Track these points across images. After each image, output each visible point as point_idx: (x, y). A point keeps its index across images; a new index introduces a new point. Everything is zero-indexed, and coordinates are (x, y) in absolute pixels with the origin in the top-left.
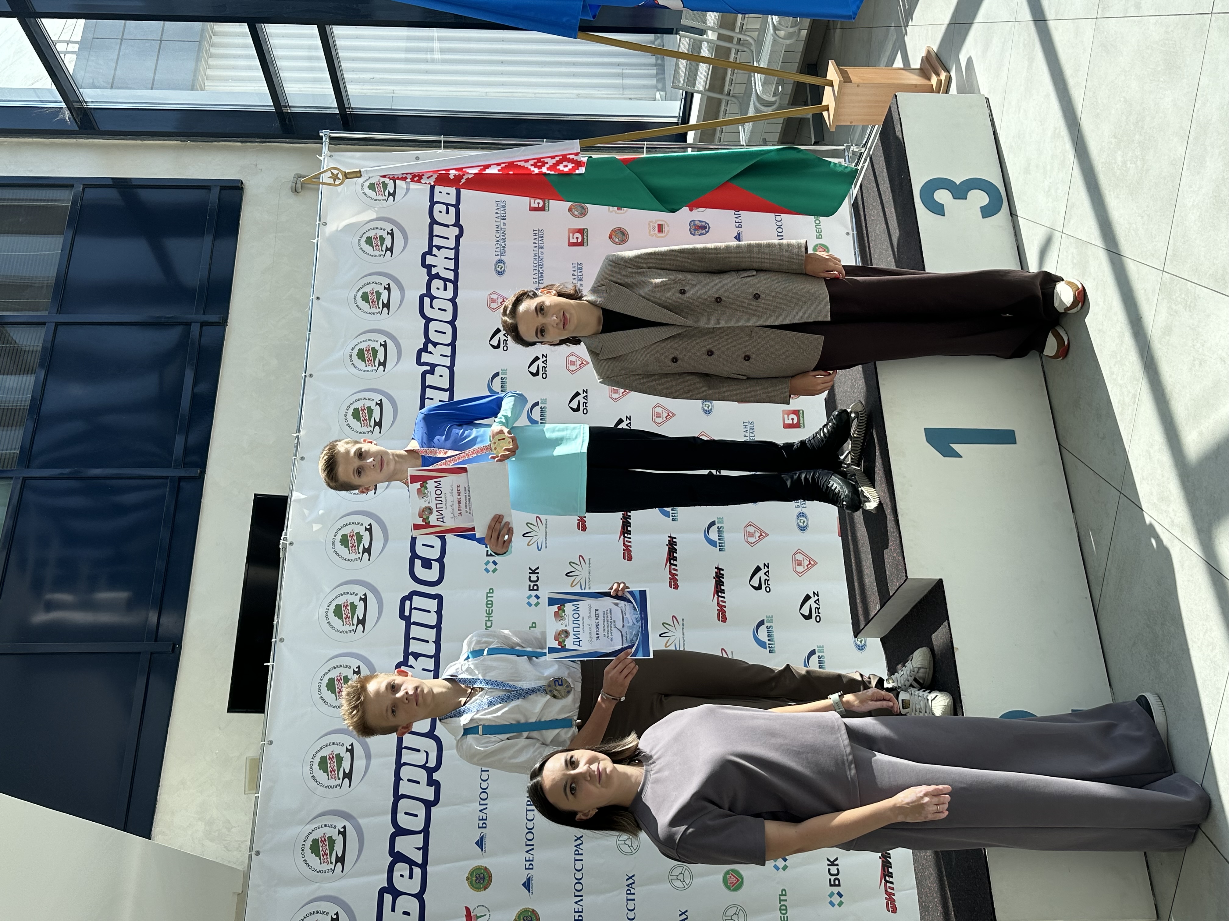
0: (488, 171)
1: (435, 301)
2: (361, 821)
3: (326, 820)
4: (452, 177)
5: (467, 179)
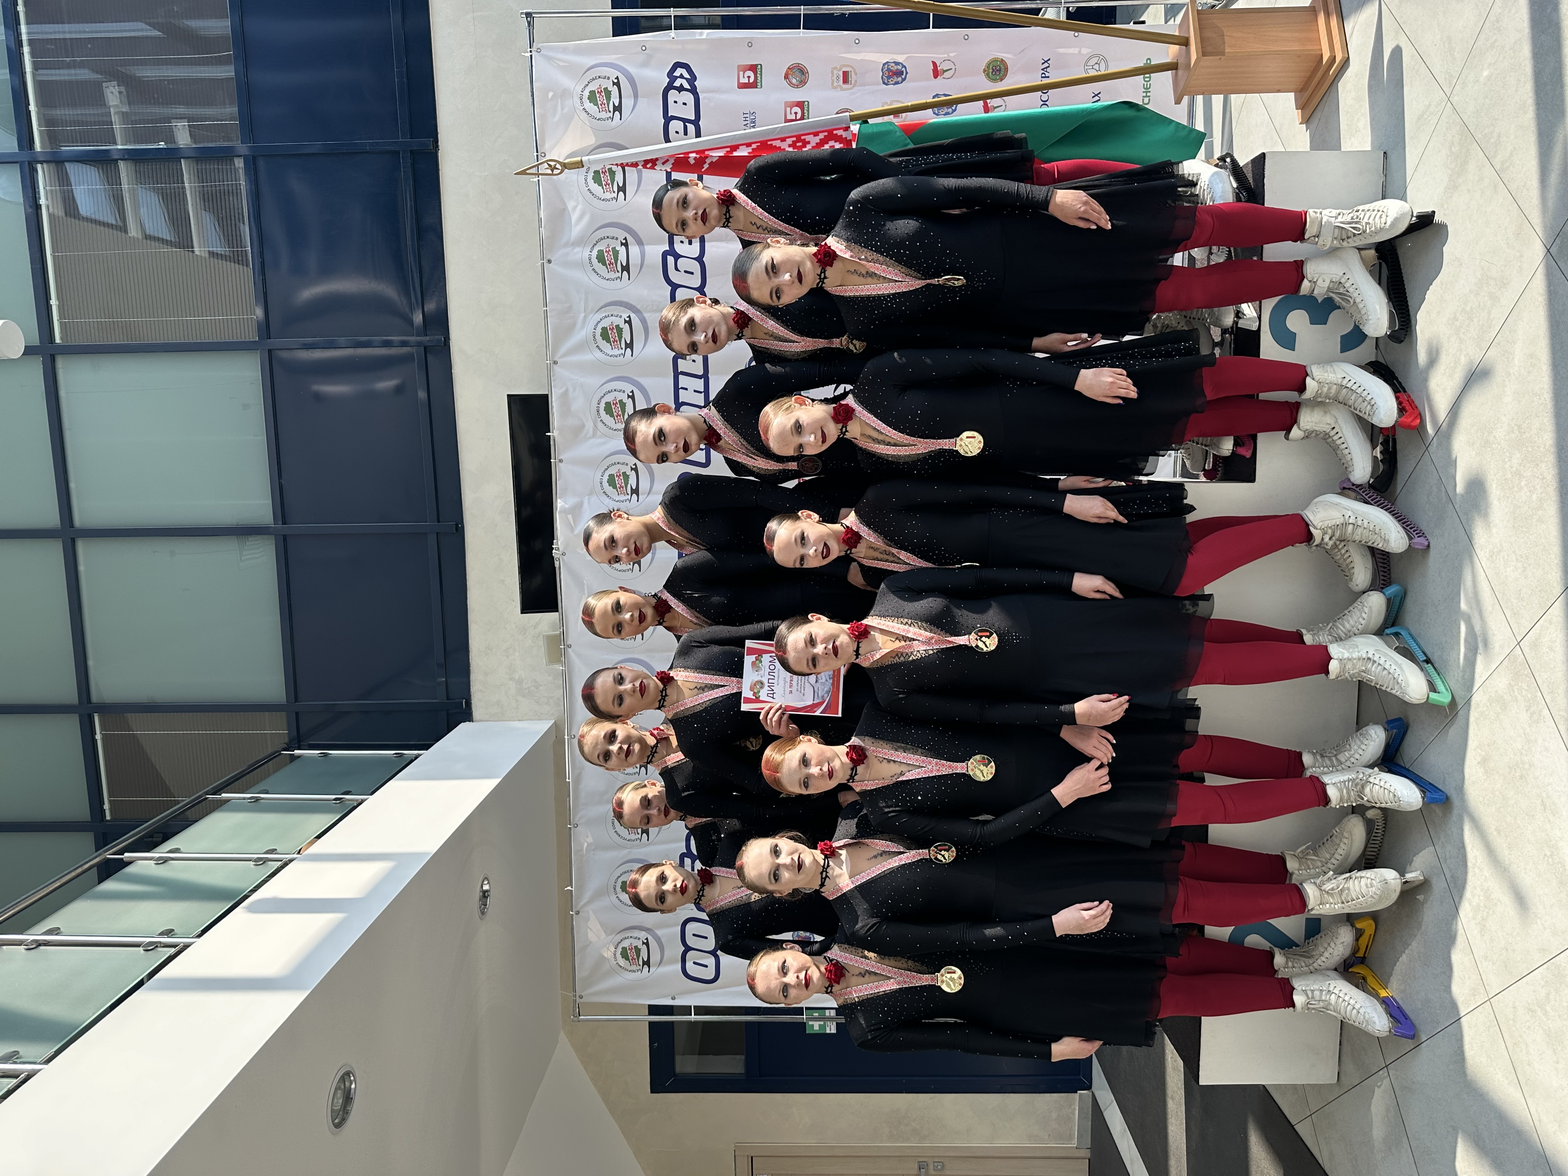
0: (735, 154)
1: (680, 260)
4: (692, 162)
5: (711, 164)
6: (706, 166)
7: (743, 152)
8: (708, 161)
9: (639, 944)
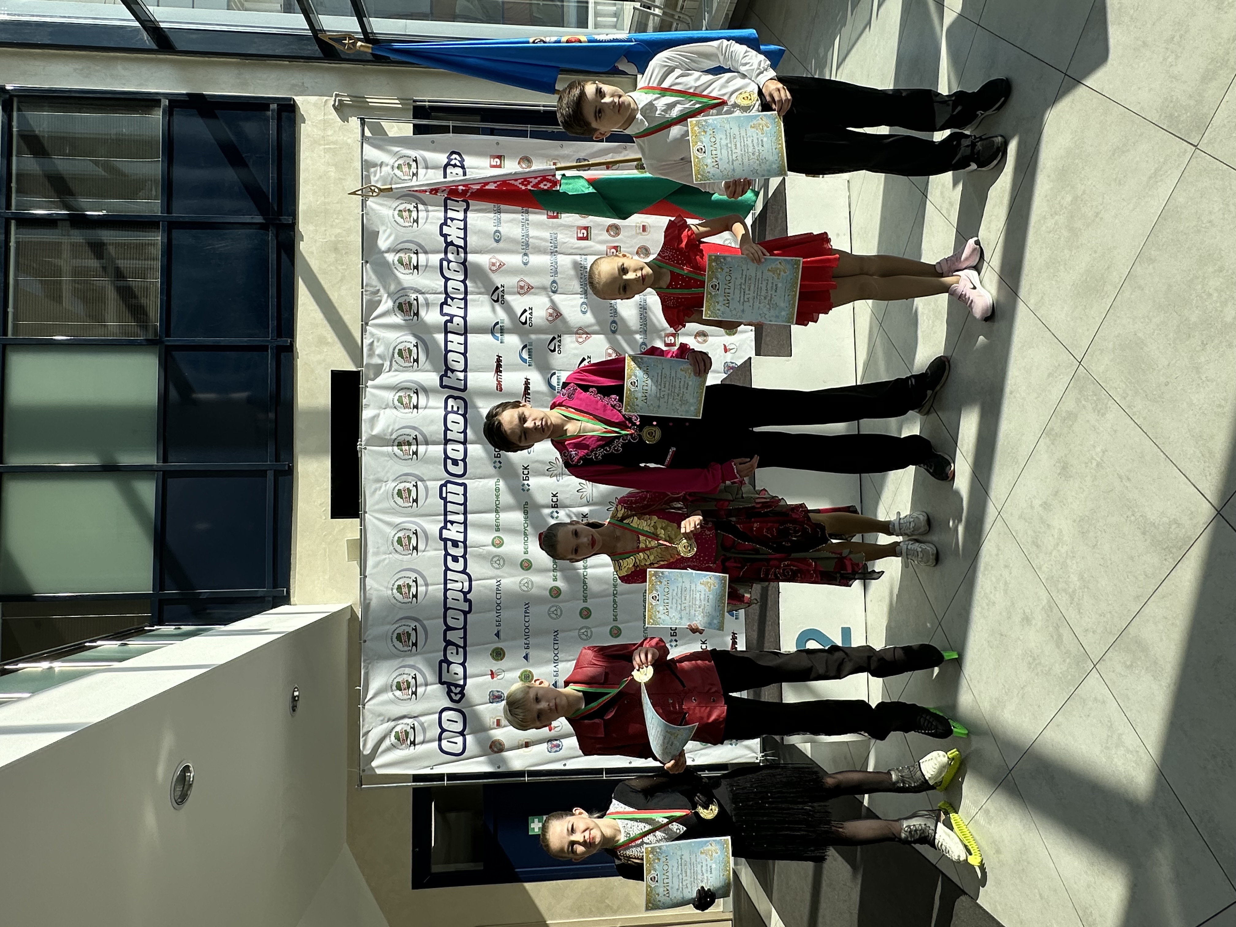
0: (487, 187)
1: (451, 264)
2: (425, 622)
3: (404, 622)
5: (472, 193)
6: (469, 194)
7: (492, 187)
8: (470, 191)
9: (408, 729)
